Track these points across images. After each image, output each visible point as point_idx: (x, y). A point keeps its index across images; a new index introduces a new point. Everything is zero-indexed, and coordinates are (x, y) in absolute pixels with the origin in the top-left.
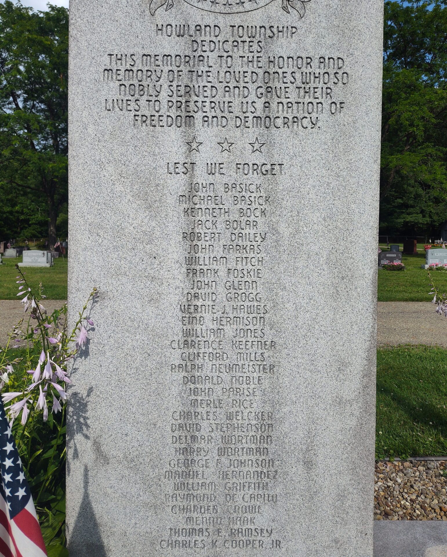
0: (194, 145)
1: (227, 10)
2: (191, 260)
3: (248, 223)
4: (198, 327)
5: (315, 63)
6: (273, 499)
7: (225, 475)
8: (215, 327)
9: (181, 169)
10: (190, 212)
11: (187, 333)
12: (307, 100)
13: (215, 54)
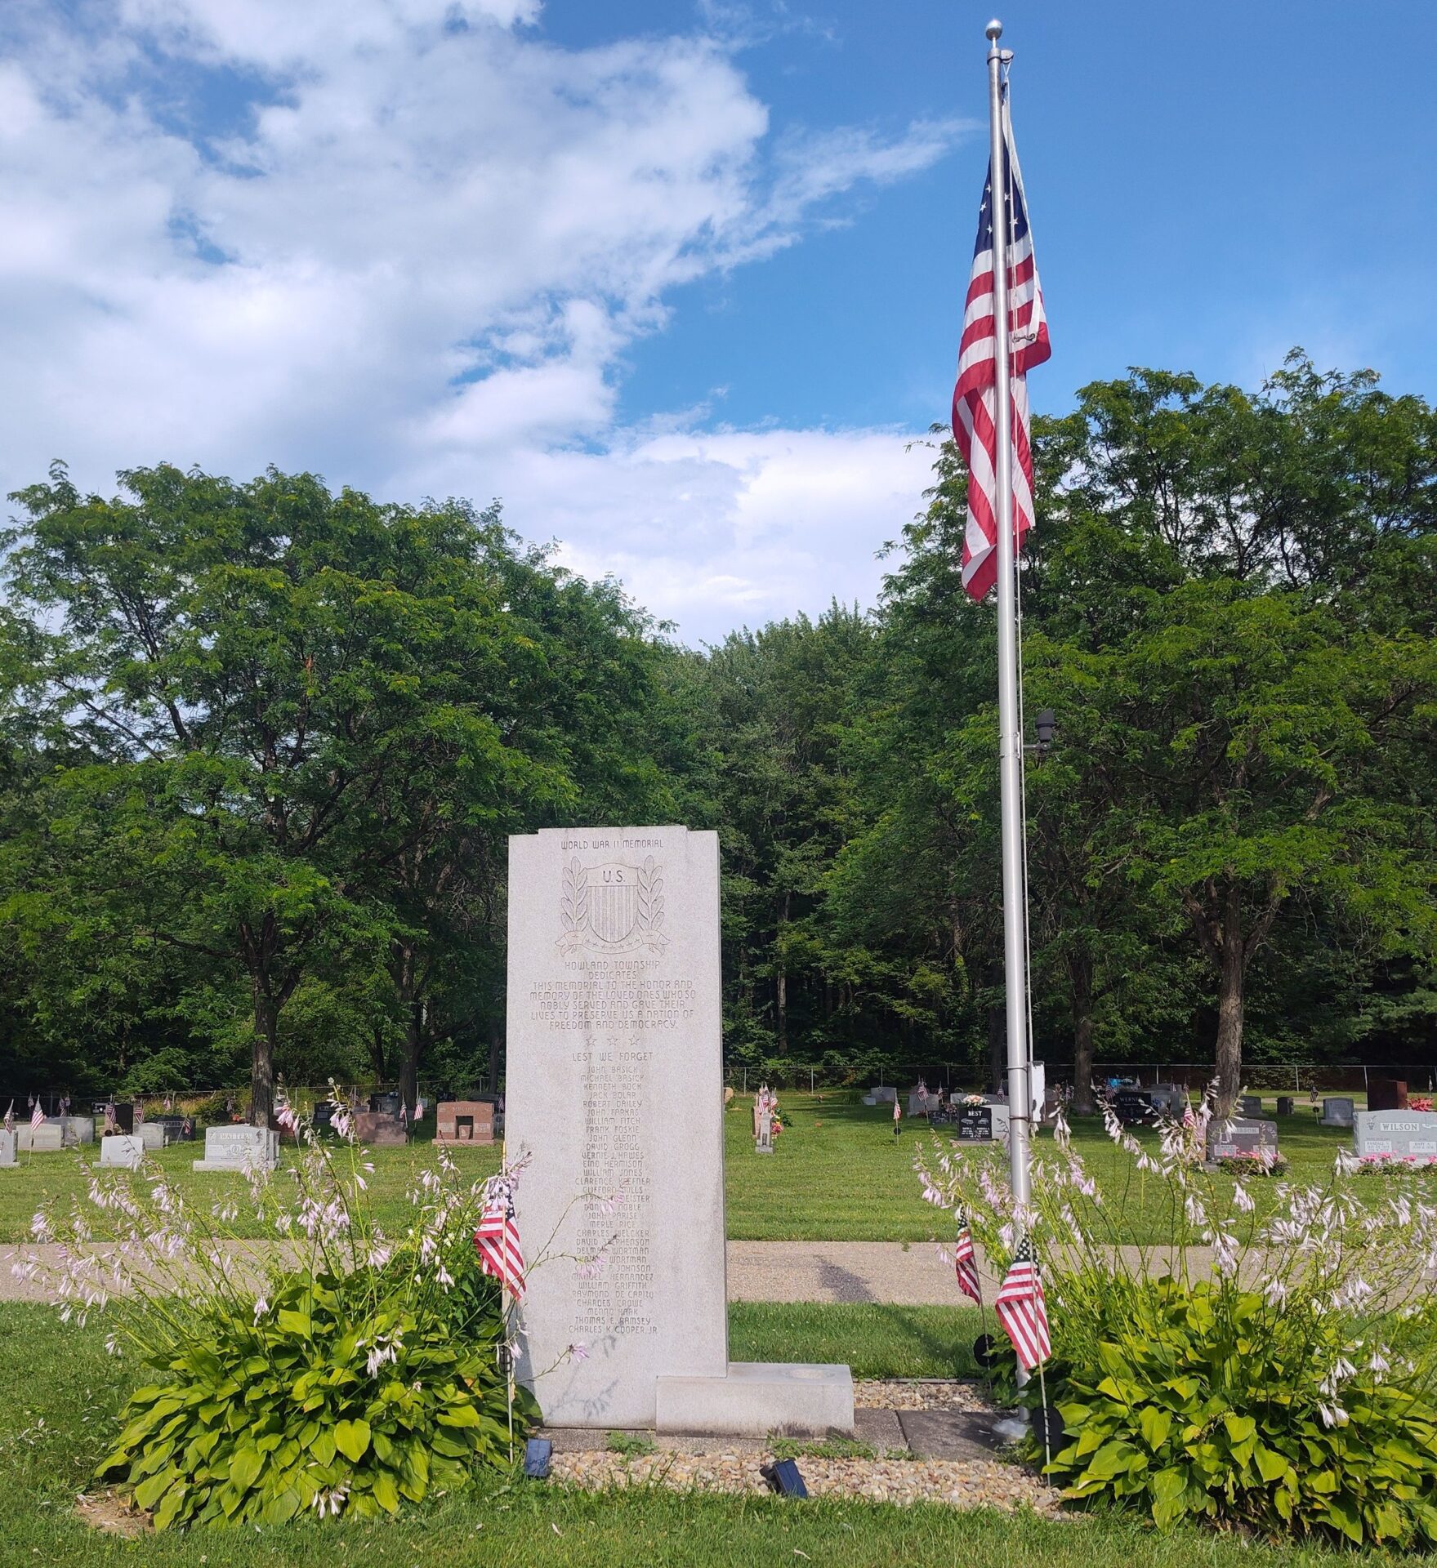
0: (591, 1041)
1: (613, 951)
2: (590, 1121)
3: (629, 1094)
4: (595, 1169)
5: (673, 984)
6: (651, 1296)
7: (615, 1277)
8: (607, 1168)
9: (582, 1057)
10: (589, 1087)
11: (587, 1173)
12: (667, 1009)
13: (605, 980)
